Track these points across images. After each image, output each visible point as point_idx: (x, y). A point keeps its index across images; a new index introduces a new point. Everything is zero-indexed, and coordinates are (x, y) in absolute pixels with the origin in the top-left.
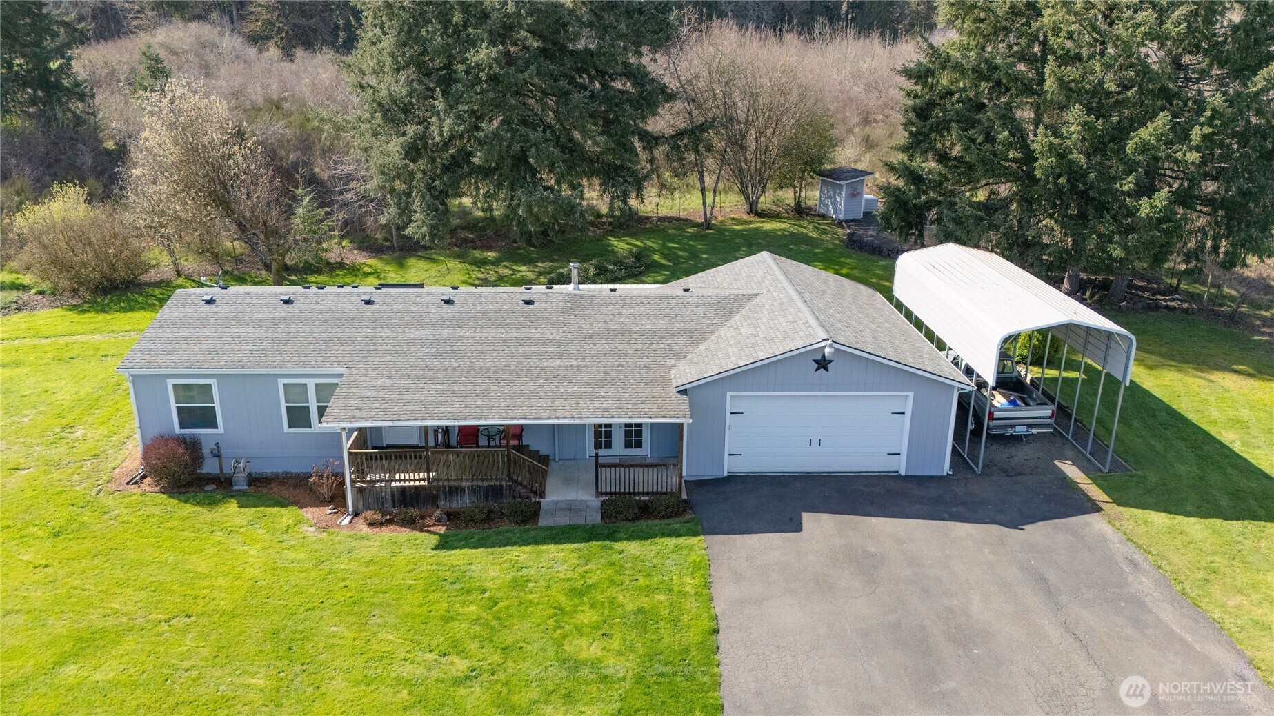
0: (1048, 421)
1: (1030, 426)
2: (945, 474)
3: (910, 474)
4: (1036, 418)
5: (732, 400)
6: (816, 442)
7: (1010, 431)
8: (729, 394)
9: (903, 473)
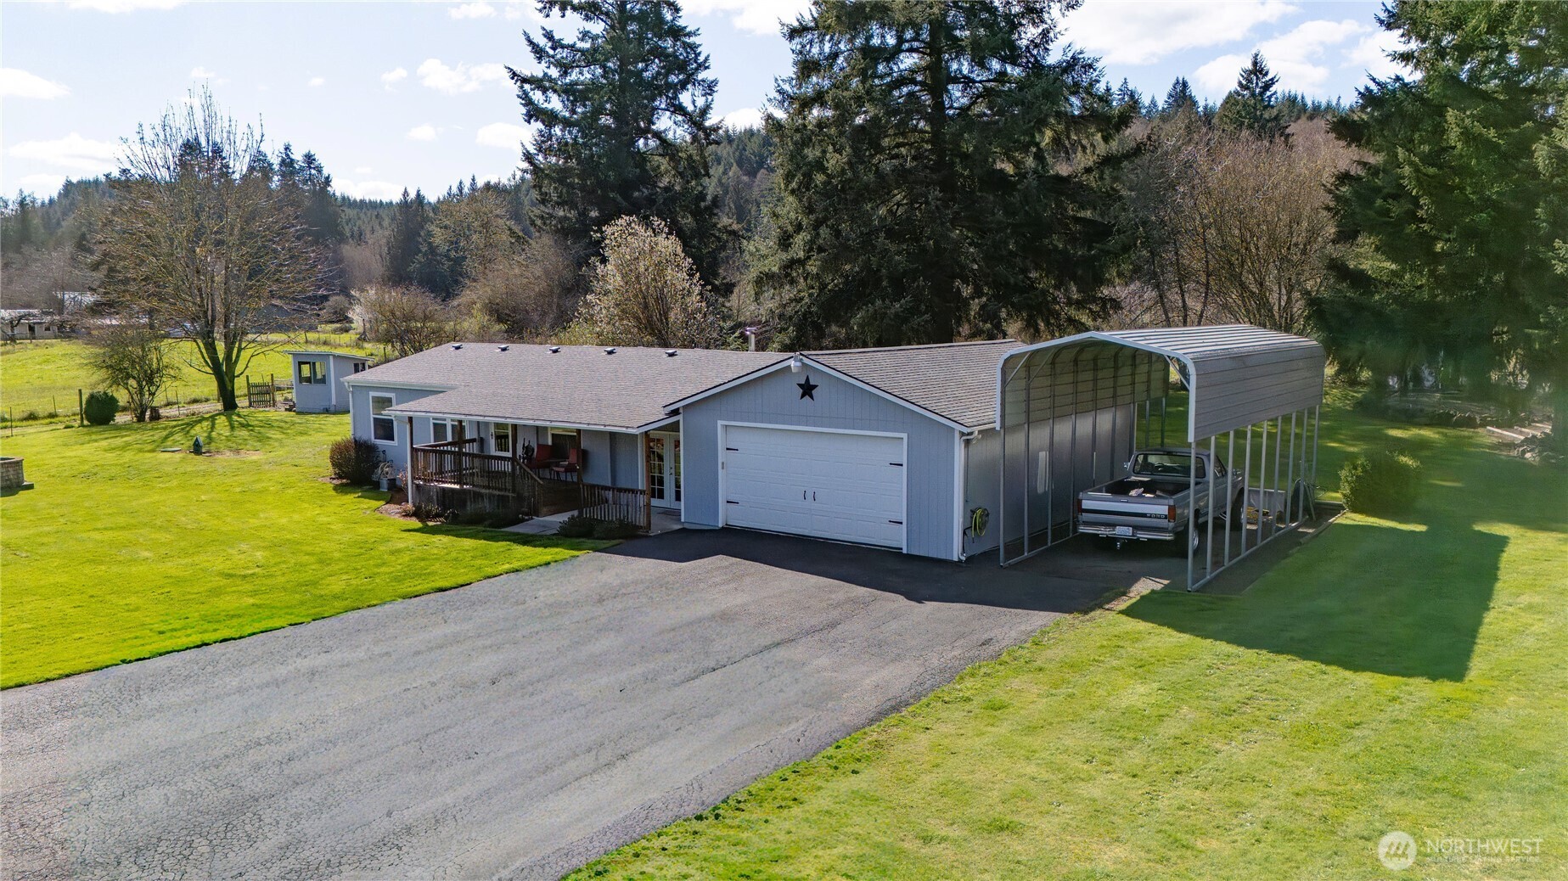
0: (1164, 523)
1: (1136, 528)
2: (956, 559)
3: (915, 552)
4: (1144, 515)
5: (724, 430)
6: (810, 495)
7: (1103, 532)
8: (720, 423)
9: (905, 551)
